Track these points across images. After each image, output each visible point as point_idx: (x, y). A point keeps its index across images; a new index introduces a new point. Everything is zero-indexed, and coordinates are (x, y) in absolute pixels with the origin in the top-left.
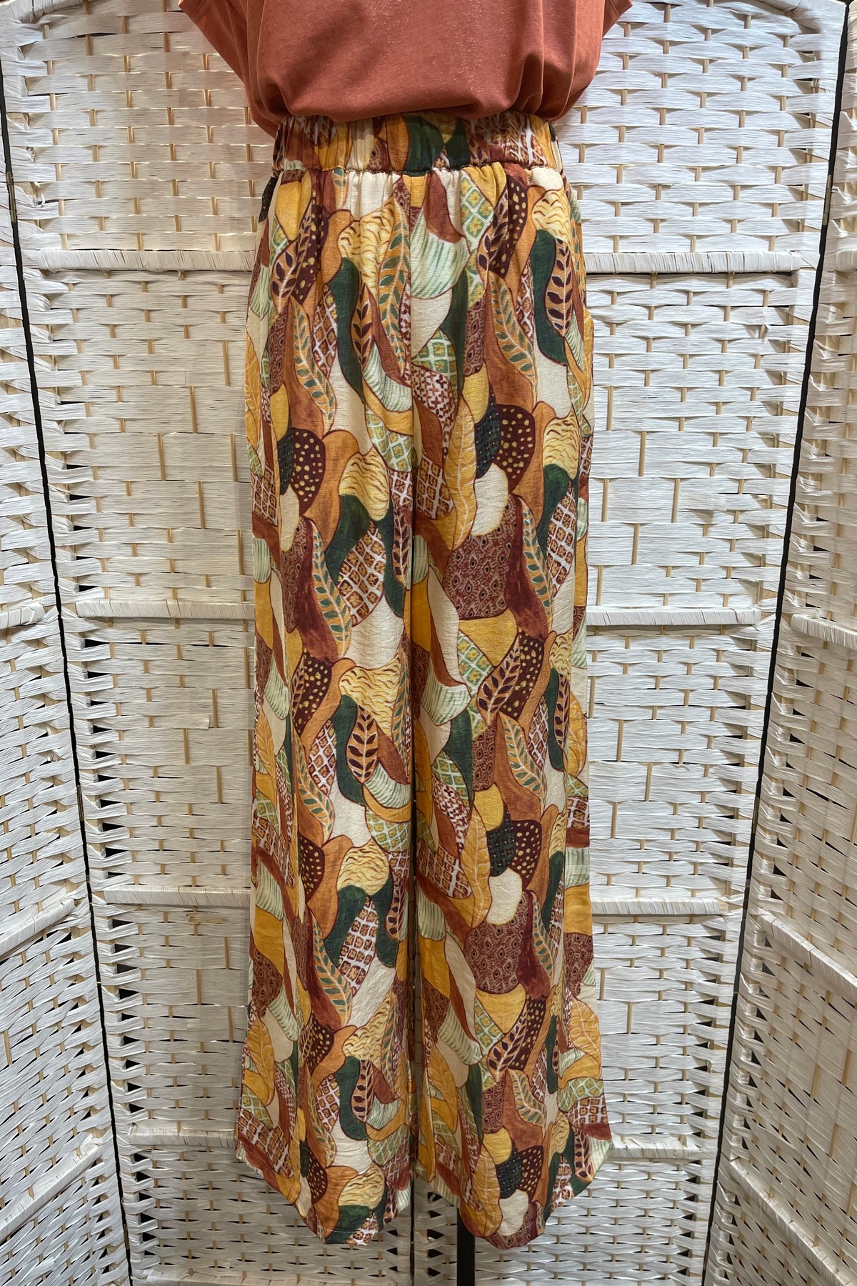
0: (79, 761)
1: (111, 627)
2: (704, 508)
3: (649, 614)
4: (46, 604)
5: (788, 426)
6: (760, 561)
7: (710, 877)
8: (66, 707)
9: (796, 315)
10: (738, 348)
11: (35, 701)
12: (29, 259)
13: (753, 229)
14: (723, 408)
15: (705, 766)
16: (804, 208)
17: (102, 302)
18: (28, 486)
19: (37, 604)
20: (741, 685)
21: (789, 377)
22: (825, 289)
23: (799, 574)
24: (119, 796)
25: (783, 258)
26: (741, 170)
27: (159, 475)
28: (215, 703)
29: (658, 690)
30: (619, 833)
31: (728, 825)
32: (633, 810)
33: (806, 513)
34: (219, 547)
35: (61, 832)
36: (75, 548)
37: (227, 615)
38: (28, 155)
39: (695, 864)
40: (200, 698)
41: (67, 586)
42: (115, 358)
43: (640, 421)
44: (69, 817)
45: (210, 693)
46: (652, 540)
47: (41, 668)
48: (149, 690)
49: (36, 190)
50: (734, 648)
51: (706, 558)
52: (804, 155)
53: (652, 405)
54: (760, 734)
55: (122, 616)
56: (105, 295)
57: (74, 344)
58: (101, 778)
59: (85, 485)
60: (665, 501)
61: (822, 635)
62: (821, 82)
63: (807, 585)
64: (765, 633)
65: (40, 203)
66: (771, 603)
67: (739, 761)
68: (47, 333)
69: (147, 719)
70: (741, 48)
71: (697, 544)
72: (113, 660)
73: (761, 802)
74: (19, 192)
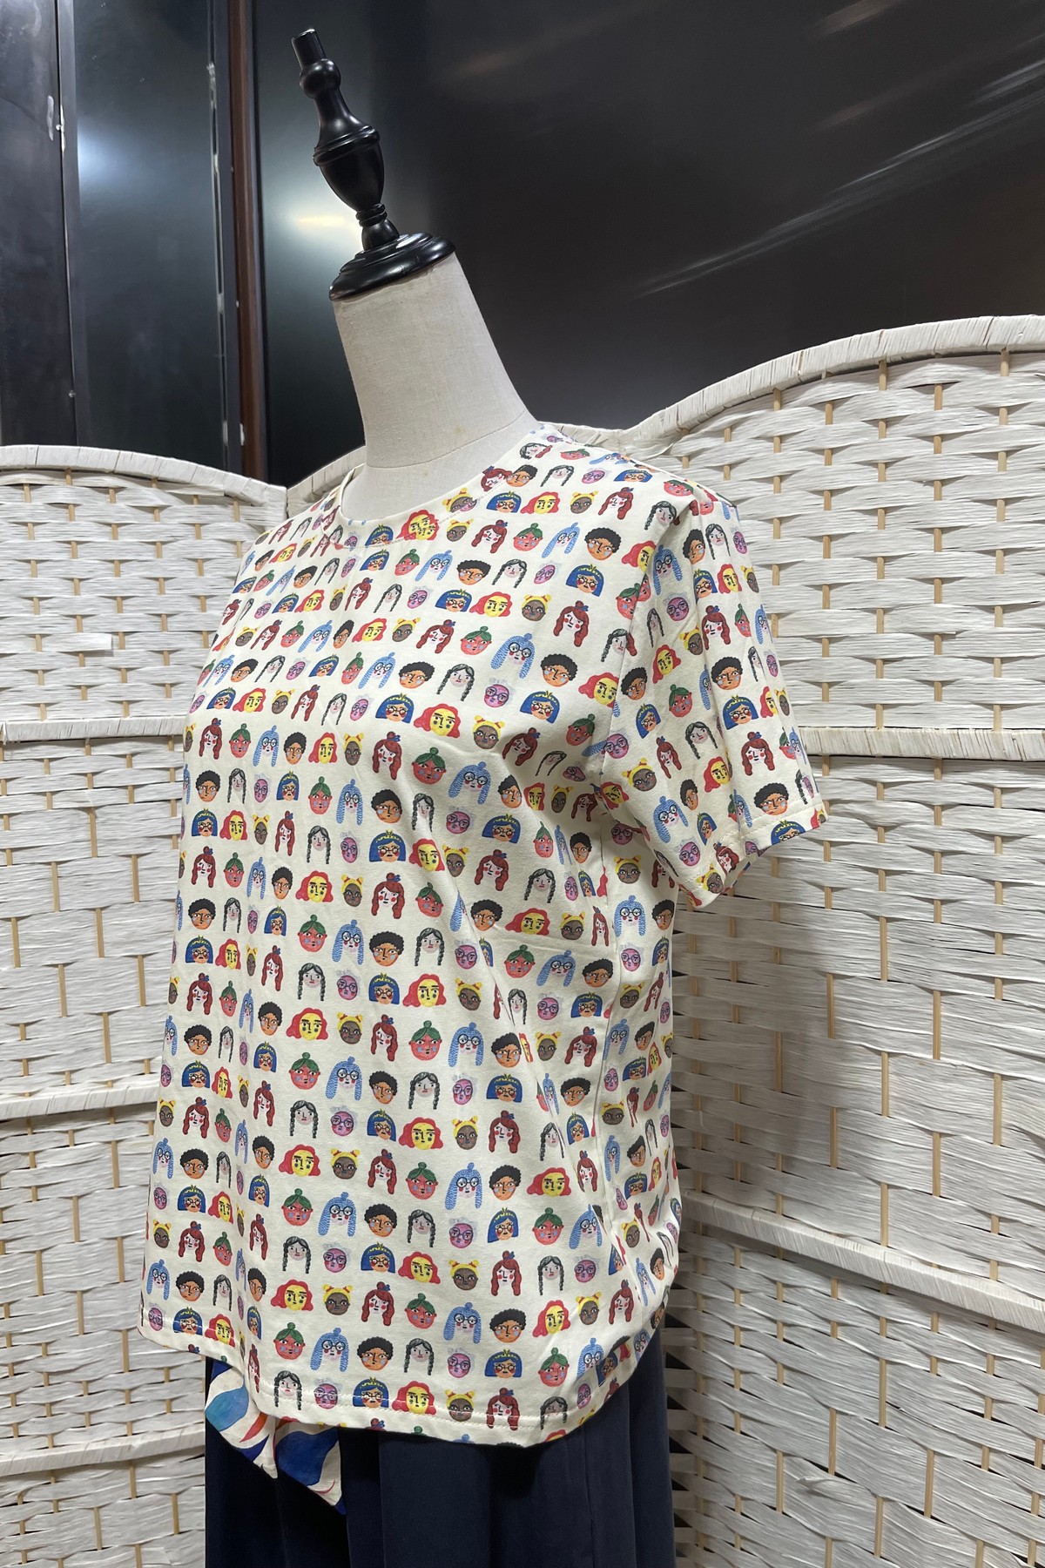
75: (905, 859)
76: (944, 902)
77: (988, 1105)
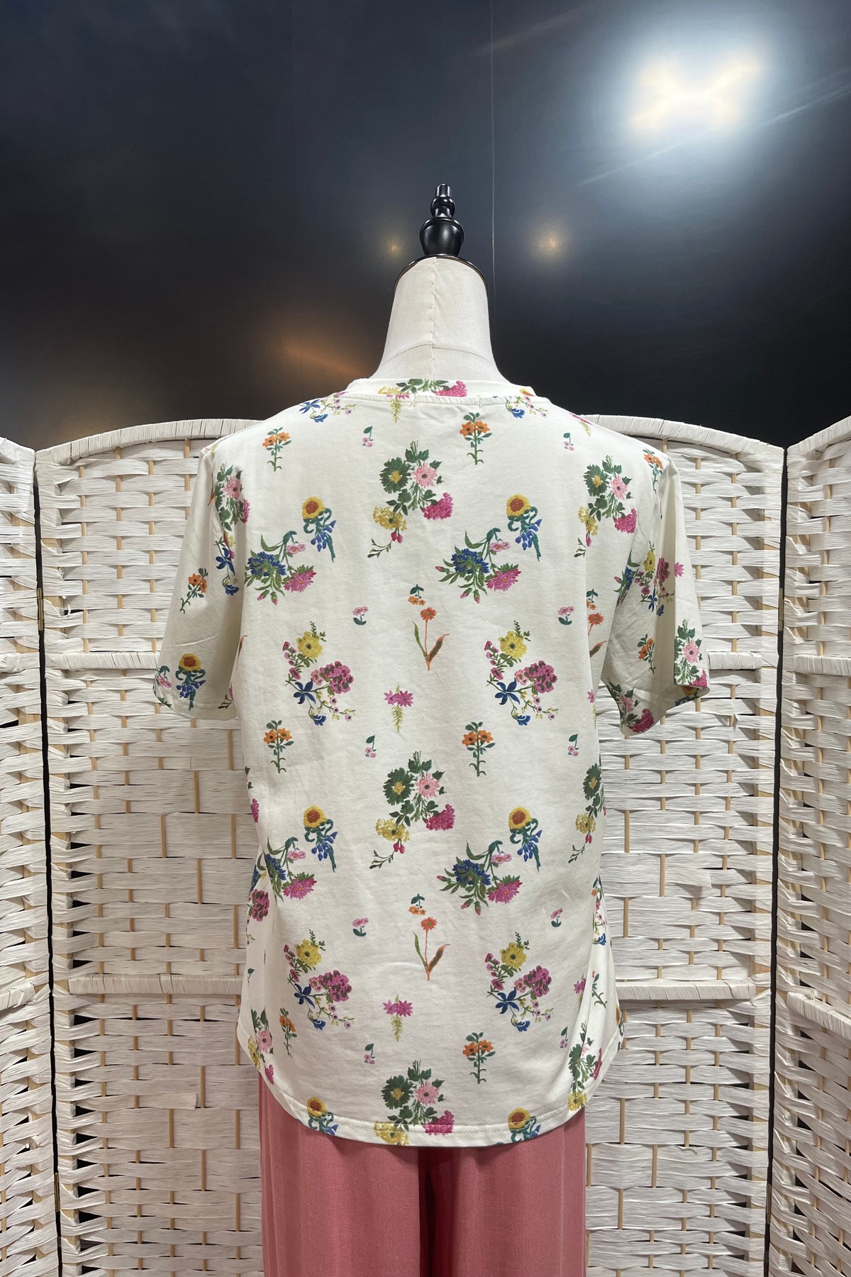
0: (59, 1147)
1: (103, 1002)
2: (691, 884)
3: (642, 988)
4: (36, 984)
5: (764, 807)
6: (749, 935)
7: (727, 1272)
8: (50, 1089)
9: (761, 707)
10: (710, 735)
11: (17, 1085)
12: (52, 661)
13: (715, 633)
14: (701, 788)
15: (712, 1149)
16: (762, 617)
17: (117, 697)
18: (32, 868)
19: (28, 984)
20: (742, 1062)
21: (761, 762)
22: (786, 687)
23: (790, 951)
24: (98, 1184)
25: (744, 656)
26: (701, 585)
27: (160, 853)
28: (204, 1080)
29: (658, 1066)
30: (628, 1222)
31: (740, 1214)
32: (639, 1197)
33: (791, 891)
34: (214, 922)
35: (34, 1225)
36: (72, 924)
37: (220, 991)
38: (59, 574)
39: (707, 1256)
40: (188, 1076)
41: (60, 963)
42: (126, 746)
43: (623, 800)
44: (43, 1210)
45: (199, 1071)
46: (642, 913)
47: (28, 1048)
48: (137, 1068)
49: (63, 601)
50: (731, 1023)
51: (696, 931)
52: (757, 573)
53: (633, 786)
54: (766, 1116)
55: (113, 992)
56: (120, 691)
57: (86, 733)
58: (81, 1164)
59: (87, 862)
60: (652, 876)
61: (820, 1020)
62: (766, 512)
63: (800, 964)
64: (761, 1007)
65: (66, 612)
66: (765, 978)
67: (746, 1145)
68: (62, 725)
69: (133, 1099)
70: (694, 485)
71: (686, 917)
72: (101, 1037)
73: (773, 1190)
74: (48, 605)
75: (608, 733)
76: (631, 756)
77: (656, 874)
